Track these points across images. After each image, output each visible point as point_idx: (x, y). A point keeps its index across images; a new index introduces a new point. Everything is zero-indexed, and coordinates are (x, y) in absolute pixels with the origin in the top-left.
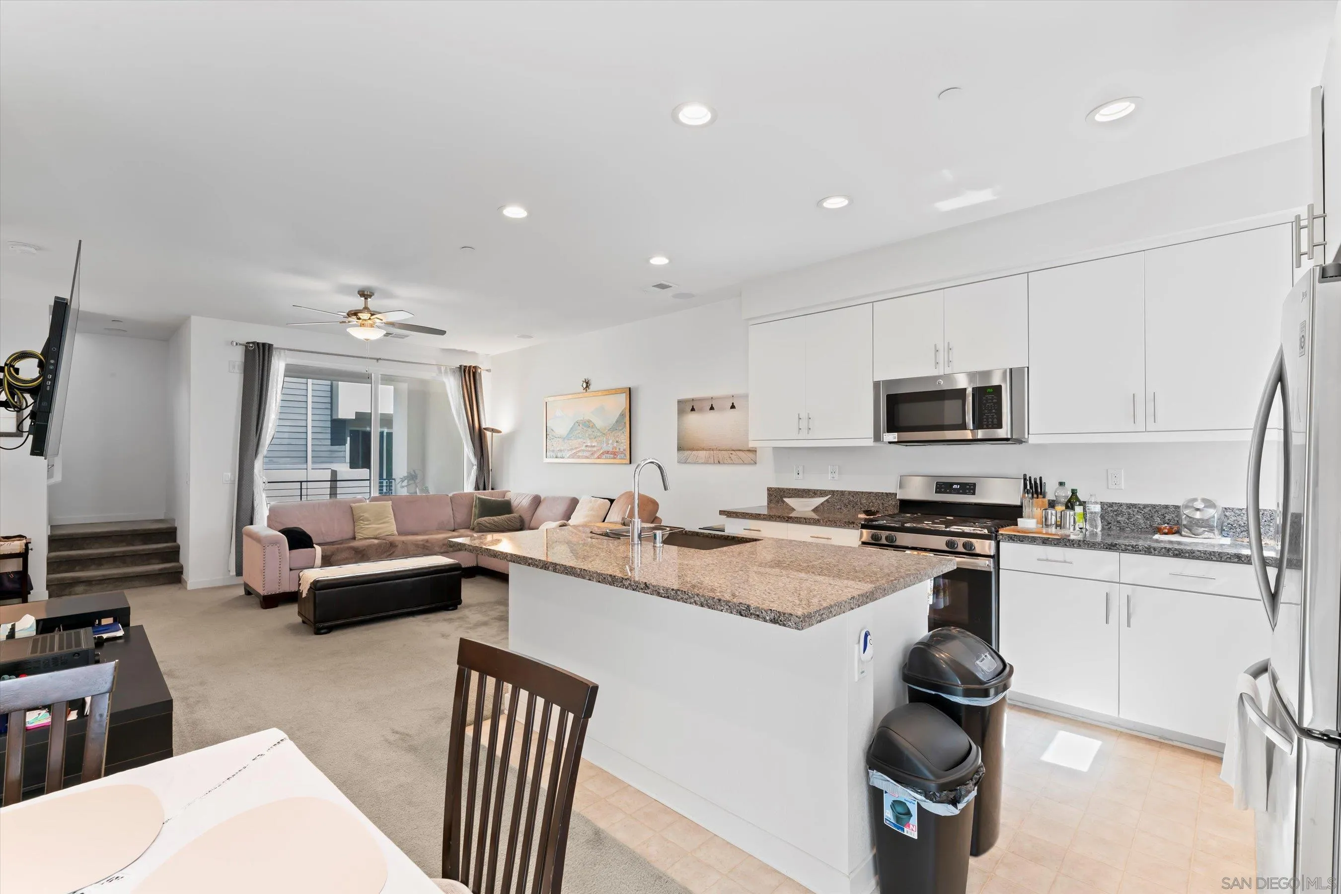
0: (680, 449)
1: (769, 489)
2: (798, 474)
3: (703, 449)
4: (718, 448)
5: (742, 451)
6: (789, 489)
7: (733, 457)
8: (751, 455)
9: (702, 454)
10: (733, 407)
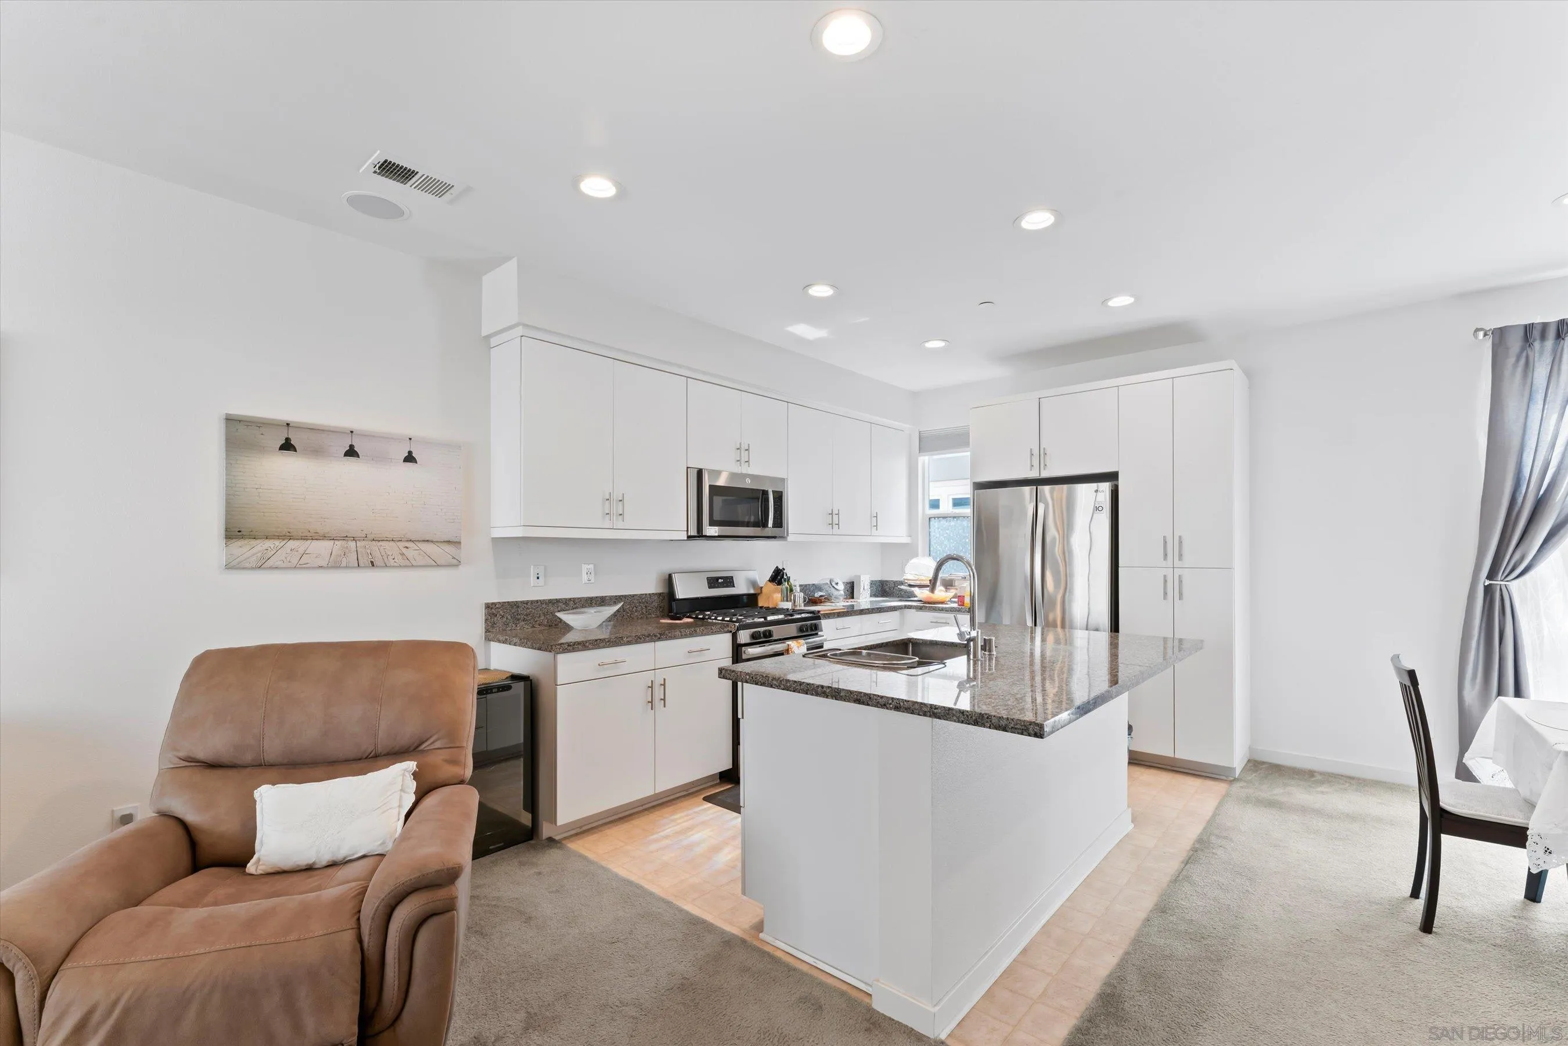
0: (233, 533)
1: (488, 606)
2: (538, 578)
3: (324, 537)
4: (370, 537)
5: (432, 542)
6: (527, 602)
7: (409, 553)
8: (449, 549)
9: (322, 547)
10: (410, 458)
